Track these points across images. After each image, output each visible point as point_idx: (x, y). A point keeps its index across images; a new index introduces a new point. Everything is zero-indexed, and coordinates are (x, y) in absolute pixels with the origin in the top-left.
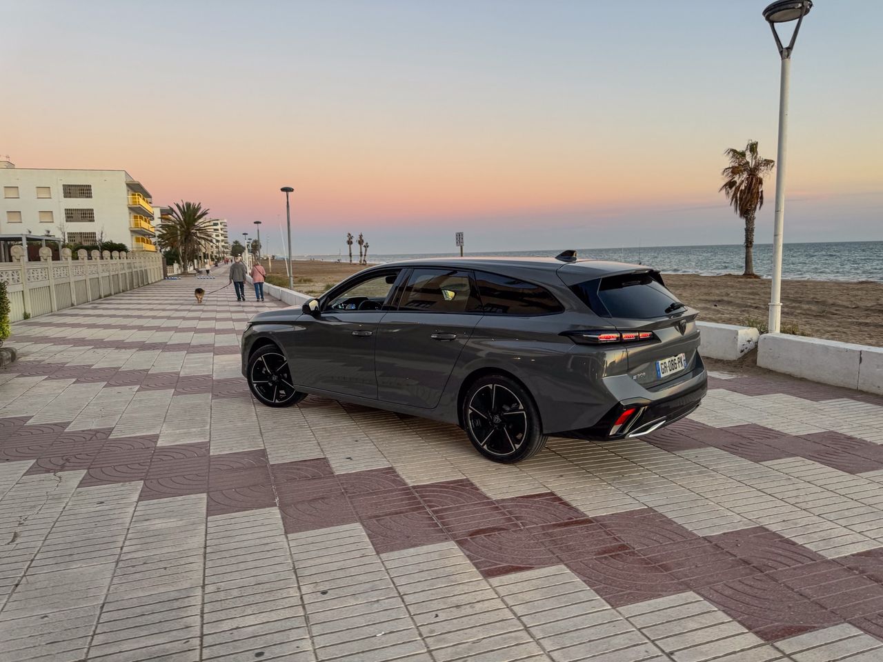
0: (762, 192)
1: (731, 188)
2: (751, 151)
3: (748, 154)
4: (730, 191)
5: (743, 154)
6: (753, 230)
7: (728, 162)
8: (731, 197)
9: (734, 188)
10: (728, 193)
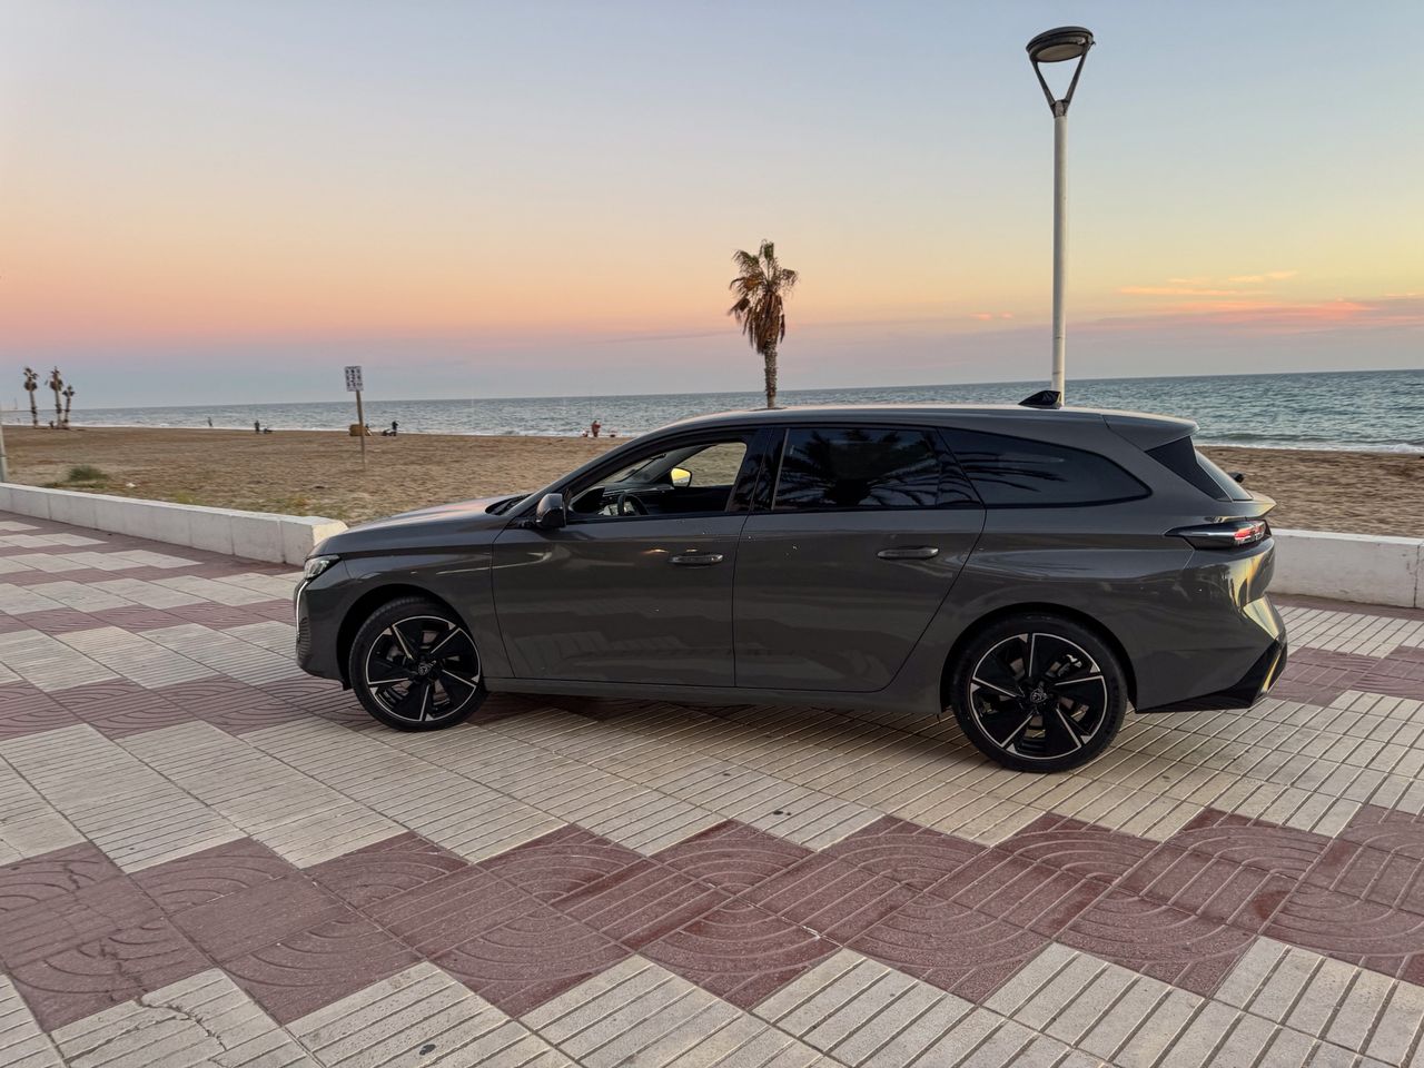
0: (783, 316)
1: (742, 309)
2: (766, 256)
3: (762, 260)
4: (742, 314)
5: (755, 261)
6: (775, 372)
7: (737, 271)
8: (743, 323)
9: (746, 310)
10: (739, 317)
